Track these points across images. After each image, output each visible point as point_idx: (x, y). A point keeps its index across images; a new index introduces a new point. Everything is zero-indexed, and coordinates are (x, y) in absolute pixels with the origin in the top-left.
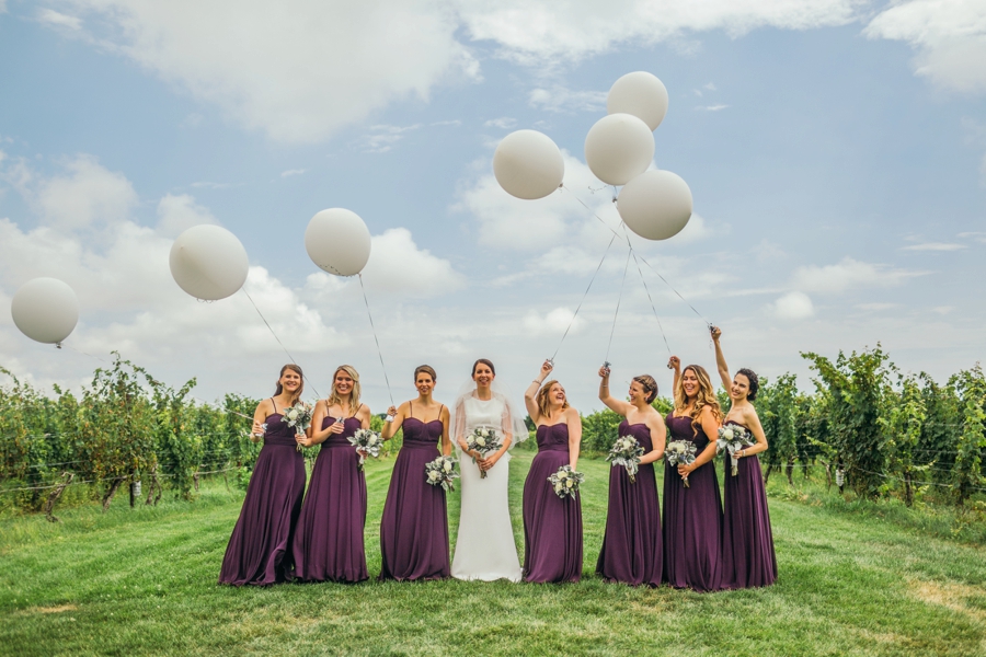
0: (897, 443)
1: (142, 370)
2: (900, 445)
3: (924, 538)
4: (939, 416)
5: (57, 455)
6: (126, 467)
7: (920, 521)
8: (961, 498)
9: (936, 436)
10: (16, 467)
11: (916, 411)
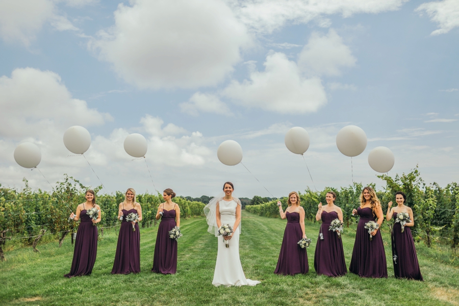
0: (424, 217)
1: (78, 182)
2: (425, 218)
3: (437, 263)
4: (442, 203)
5: (40, 219)
6: (70, 226)
7: (435, 255)
8: (454, 244)
9: (441, 212)
10: (19, 228)
11: (432, 202)
